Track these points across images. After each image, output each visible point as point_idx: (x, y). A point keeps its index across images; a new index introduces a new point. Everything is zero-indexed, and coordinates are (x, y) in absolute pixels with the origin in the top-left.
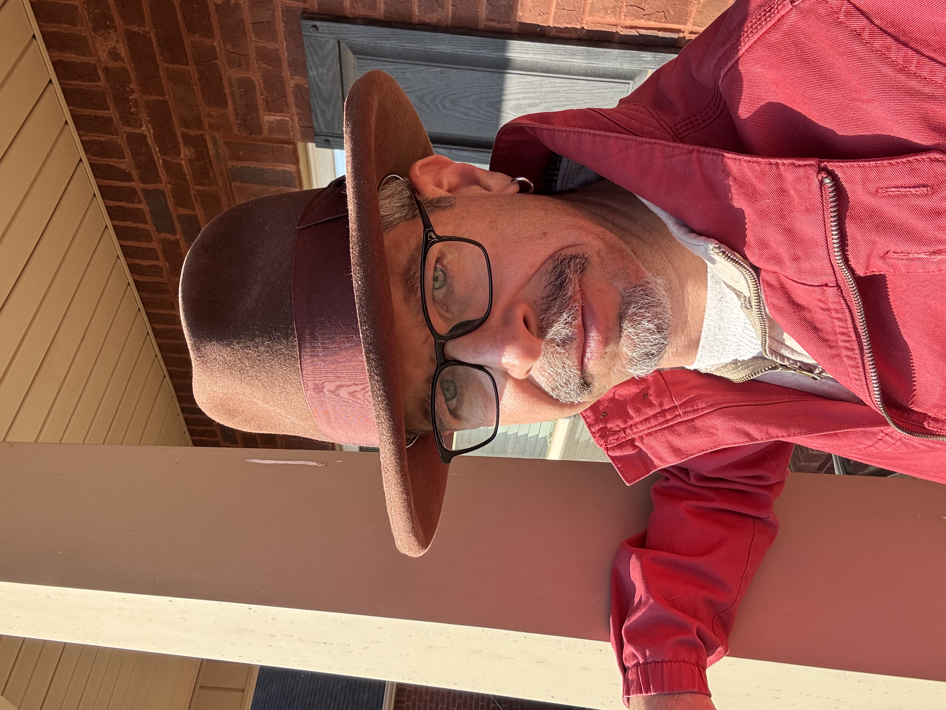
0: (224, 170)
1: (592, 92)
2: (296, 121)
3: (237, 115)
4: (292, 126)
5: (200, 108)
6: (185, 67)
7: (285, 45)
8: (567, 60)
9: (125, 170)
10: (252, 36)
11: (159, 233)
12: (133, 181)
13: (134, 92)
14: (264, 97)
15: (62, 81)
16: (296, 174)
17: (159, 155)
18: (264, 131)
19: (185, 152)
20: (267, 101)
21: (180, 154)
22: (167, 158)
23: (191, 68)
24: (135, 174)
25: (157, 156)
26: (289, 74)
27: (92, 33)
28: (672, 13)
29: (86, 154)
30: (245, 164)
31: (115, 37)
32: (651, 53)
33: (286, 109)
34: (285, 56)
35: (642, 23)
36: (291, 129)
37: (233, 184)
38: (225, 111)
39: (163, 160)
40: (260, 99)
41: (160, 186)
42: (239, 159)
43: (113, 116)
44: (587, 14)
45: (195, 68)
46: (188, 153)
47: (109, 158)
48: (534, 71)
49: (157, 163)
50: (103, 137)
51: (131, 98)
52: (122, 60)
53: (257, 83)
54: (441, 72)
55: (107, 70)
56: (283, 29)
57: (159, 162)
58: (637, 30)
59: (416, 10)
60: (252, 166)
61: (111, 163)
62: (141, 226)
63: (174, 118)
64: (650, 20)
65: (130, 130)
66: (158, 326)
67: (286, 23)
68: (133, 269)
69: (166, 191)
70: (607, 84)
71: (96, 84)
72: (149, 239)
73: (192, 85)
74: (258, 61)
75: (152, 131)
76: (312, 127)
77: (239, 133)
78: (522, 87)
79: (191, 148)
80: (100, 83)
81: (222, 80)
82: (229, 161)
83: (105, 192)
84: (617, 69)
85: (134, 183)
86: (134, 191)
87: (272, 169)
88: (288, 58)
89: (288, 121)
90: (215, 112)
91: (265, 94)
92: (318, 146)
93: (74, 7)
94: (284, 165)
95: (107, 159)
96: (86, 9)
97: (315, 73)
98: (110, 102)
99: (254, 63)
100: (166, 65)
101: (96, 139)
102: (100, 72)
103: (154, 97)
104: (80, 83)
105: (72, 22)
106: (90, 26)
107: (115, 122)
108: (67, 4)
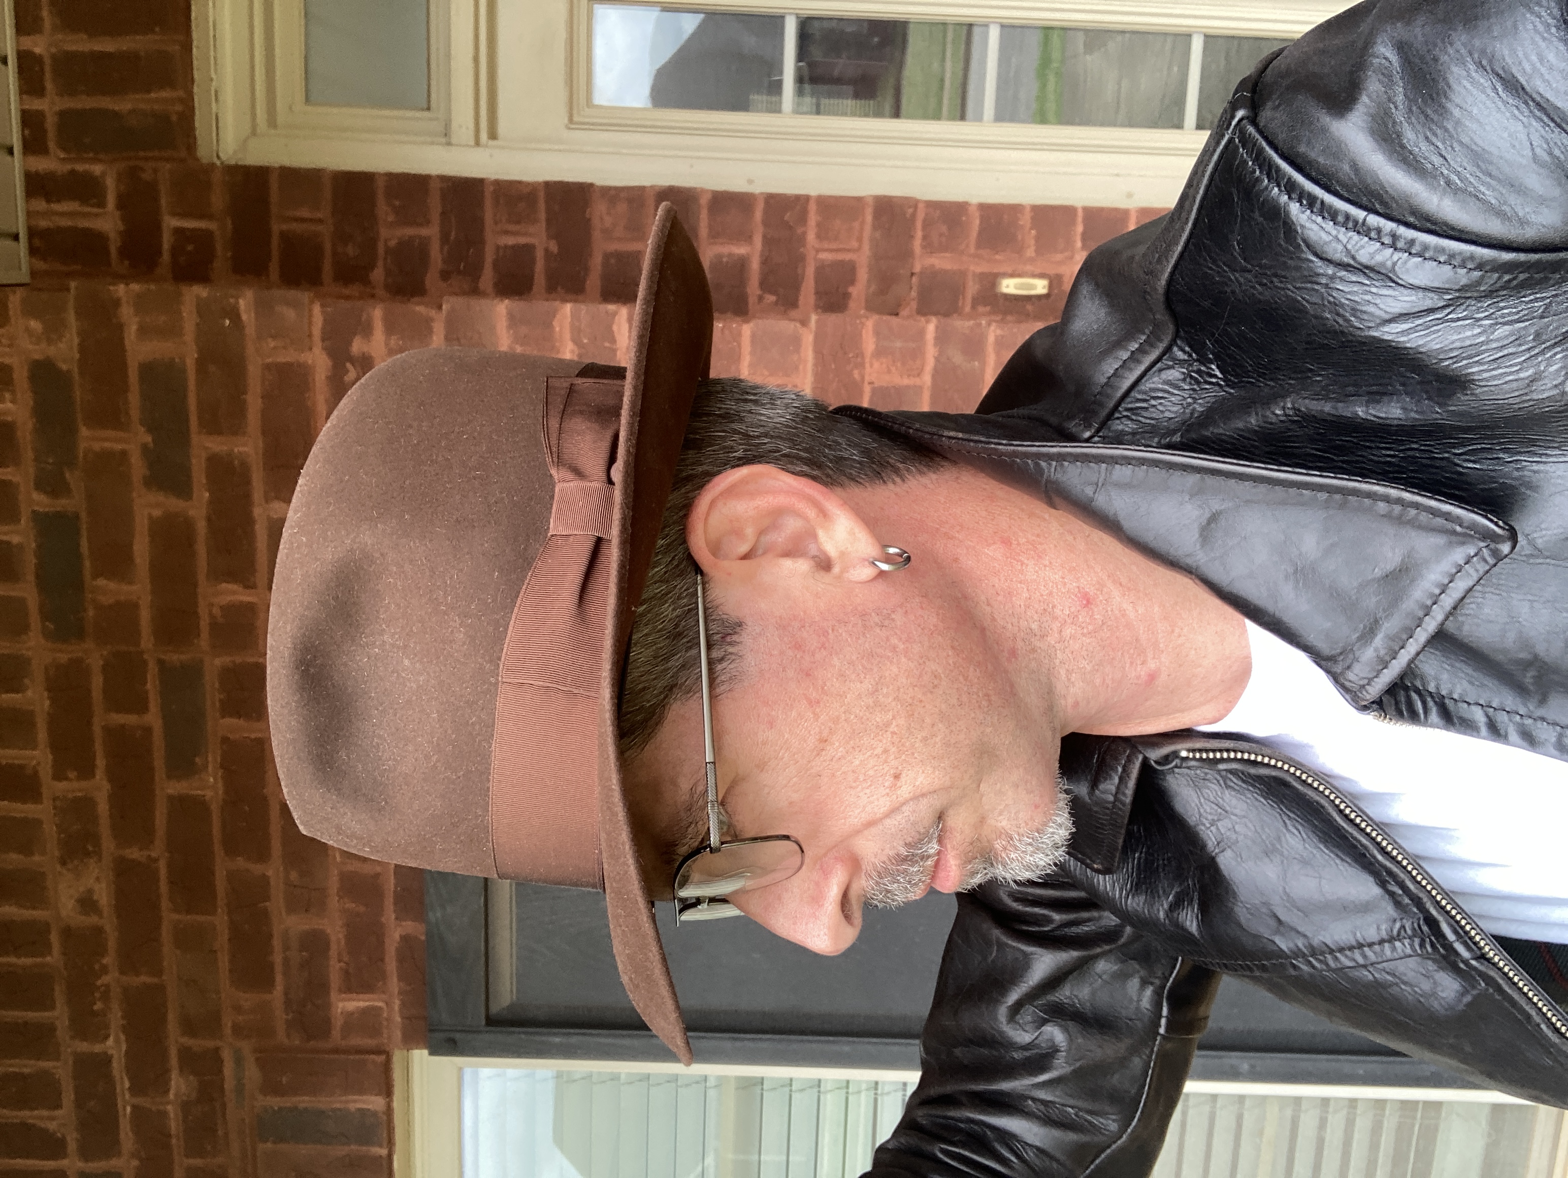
0: (247, 1121)
2: (396, 1008)
3: (288, 1003)
5: (223, 995)
6: (209, 918)
9: (55, 1133)
12: (65, 1156)
13: (106, 973)
14: (342, 964)
16: (385, 1118)
17: (127, 1096)
18: (333, 1032)
19: (179, 1085)
20: (347, 973)
21: (167, 1091)
23: (220, 920)
24: (72, 1140)
25: (124, 1095)
26: (393, 916)
27: (58, 867)
30: (287, 1102)
31: (97, 871)
33: (380, 984)
34: (390, 885)
37: (261, 1147)
38: (267, 997)
39: (134, 1107)
40: (335, 970)
41: (114, 1164)
42: (280, 1091)
43: (57, 1023)
45: (226, 918)
46: (183, 1088)
47: (29, 1111)
49: (121, 1113)
50: (25, 1066)
51: (99, 983)
52: (99, 912)
53: (333, 938)
55: (67, 933)
57: (125, 1112)
60: (302, 1106)
61: (31, 1121)
63: (170, 1017)
65: (83, 1047)
71: (39, 960)
73: (216, 951)
74: (340, 897)
75: (124, 1047)
76: (426, 1018)
77: (286, 1041)
79: (191, 1078)
80: (48, 959)
81: (271, 936)
82: (260, 1097)
85: (64, 1163)
87: (340, 1110)
88: (396, 888)
89: (380, 1008)
90: (248, 999)
91: (346, 959)
92: (433, 1053)
93: (38, 823)
94: (364, 1097)
95: (26, 1113)
96: (56, 825)
97: (439, 915)
98: (59, 994)
99: (334, 902)
100: (176, 917)
101: (17, 1070)
102: (55, 939)
103: (144, 979)
104: (13, 960)
105: (26, 849)
106: (57, 853)
107: (59, 1033)
108: (27, 818)
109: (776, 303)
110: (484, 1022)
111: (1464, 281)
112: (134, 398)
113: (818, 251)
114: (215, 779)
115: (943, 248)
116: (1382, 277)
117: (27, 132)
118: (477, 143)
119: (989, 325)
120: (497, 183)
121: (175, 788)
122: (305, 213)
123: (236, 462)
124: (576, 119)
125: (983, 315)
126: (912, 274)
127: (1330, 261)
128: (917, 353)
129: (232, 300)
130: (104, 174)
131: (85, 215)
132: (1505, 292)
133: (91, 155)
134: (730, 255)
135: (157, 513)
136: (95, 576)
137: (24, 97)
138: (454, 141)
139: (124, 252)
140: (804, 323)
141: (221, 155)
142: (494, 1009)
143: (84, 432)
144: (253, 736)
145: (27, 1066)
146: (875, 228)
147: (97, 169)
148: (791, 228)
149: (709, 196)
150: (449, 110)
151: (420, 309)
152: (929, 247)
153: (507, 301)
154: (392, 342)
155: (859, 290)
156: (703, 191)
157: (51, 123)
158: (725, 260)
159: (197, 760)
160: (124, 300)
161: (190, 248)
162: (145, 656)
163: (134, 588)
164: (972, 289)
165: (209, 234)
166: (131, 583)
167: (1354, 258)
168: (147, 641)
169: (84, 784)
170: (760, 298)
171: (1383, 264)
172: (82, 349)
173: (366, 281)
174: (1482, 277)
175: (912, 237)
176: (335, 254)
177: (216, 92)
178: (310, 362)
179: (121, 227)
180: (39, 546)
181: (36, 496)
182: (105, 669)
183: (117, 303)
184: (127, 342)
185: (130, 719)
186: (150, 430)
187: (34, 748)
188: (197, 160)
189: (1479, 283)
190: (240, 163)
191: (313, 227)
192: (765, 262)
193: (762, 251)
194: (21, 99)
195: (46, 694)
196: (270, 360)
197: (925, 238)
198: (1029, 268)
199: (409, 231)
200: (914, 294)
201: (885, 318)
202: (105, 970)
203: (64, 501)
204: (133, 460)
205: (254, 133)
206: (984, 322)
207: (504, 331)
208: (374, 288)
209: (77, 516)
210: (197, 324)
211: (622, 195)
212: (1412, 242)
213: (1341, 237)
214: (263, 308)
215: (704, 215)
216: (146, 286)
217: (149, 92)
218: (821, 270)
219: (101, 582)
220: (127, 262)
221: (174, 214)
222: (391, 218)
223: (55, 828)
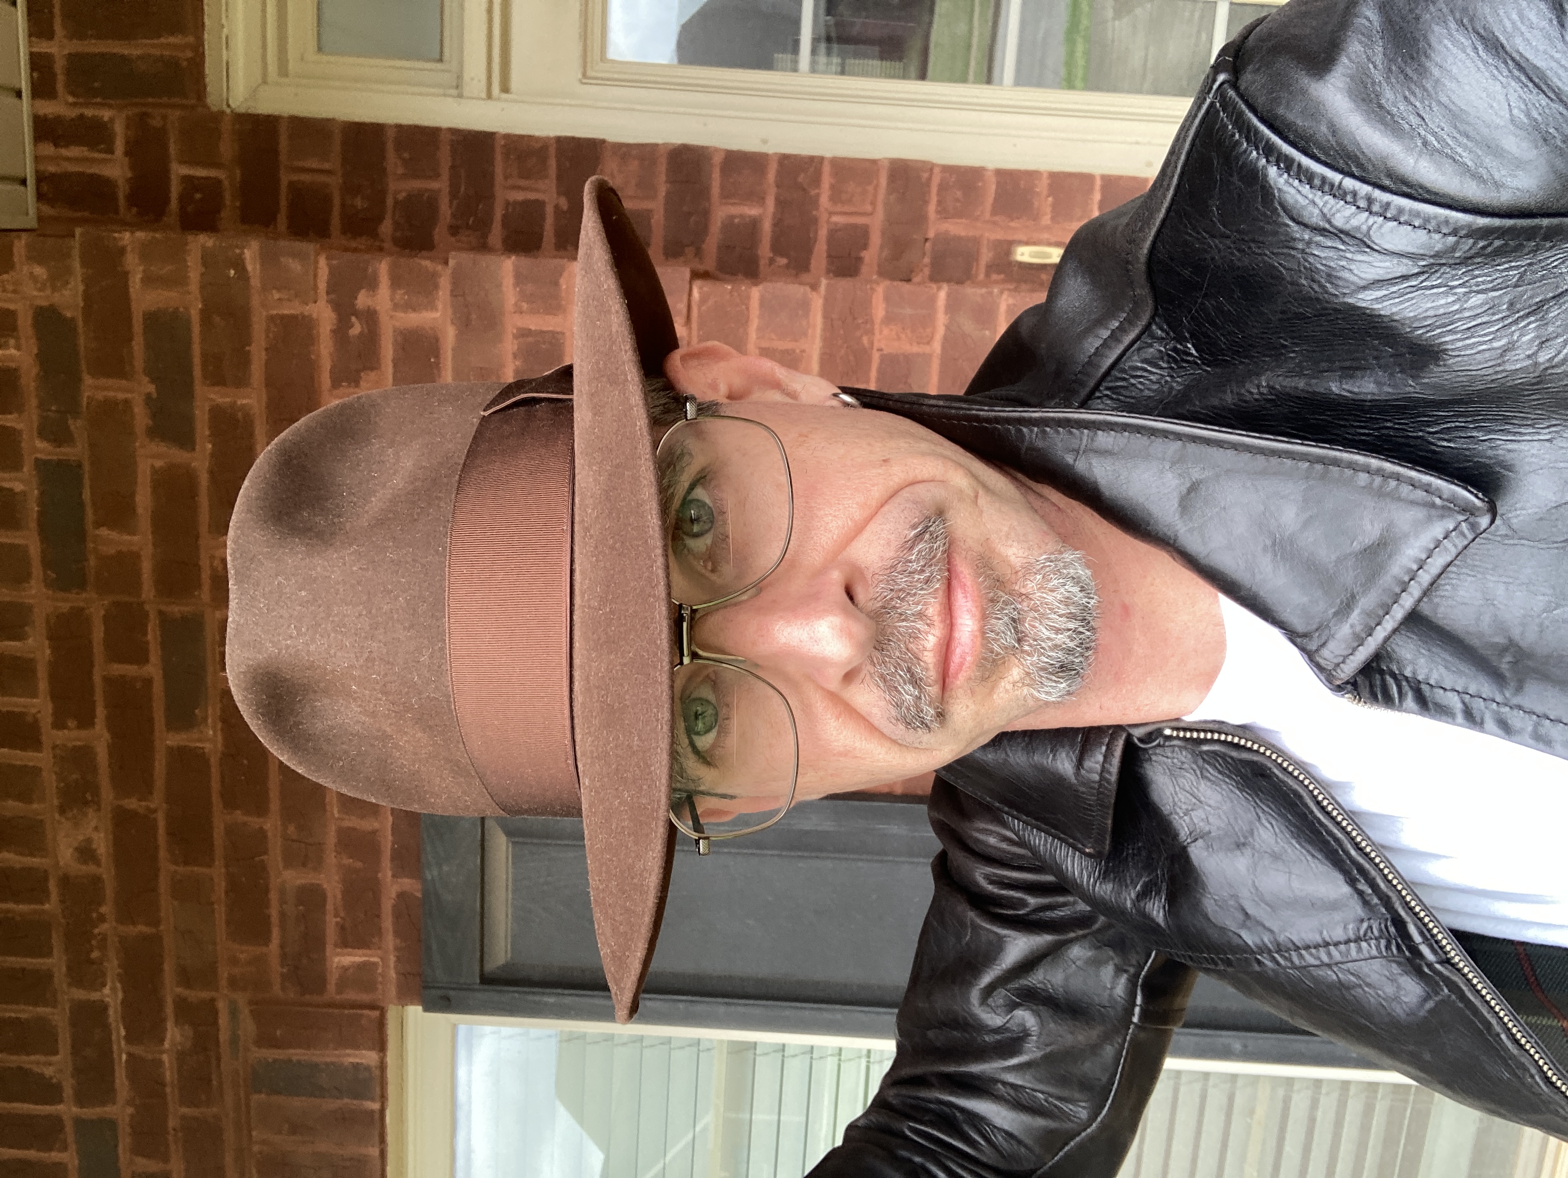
0: (241, 1073)
2: (392, 964)
3: (284, 956)
4: (382, 975)
5: (219, 947)
6: (206, 870)
7: (390, 824)
9: (51, 1078)
10: (335, 809)
12: (61, 1101)
13: (104, 922)
14: (338, 919)
16: (377, 1073)
17: (123, 1043)
18: (329, 987)
19: (174, 1035)
20: (342, 928)
21: (162, 1041)
22: (138, 1050)
23: (218, 873)
24: (68, 1086)
25: (119, 1043)
26: (389, 874)
27: (57, 816)
30: (282, 1054)
31: (95, 820)
33: (374, 940)
34: (387, 842)
37: (255, 1097)
38: (264, 949)
39: (129, 1055)
40: (331, 923)
41: (109, 1111)
42: (275, 1044)
43: (55, 970)
45: (223, 870)
46: (178, 1038)
47: (26, 1056)
49: (116, 1061)
50: (23, 1012)
51: (96, 931)
52: (97, 861)
53: (329, 895)
55: (65, 881)
57: (121, 1059)
60: (294, 1058)
61: (27, 1066)
63: (166, 967)
65: (80, 994)
69: (119, 1121)
71: (37, 907)
73: (213, 903)
74: (338, 853)
75: (120, 995)
76: (420, 975)
77: (281, 994)
79: (186, 1027)
80: (47, 906)
81: (267, 891)
82: (254, 1049)
85: (61, 1107)
86: (57, 1123)
87: (333, 1063)
88: (393, 845)
89: (375, 964)
90: (245, 952)
91: (342, 914)
92: (427, 1009)
93: (36, 771)
94: (357, 1052)
95: (24, 1058)
96: (56, 773)
97: (435, 873)
98: (57, 941)
99: (331, 858)
100: (173, 868)
101: (13, 1015)
102: (52, 886)
103: (142, 928)
104: (11, 906)
105: (25, 796)
106: (56, 802)
107: (56, 980)
108: (26, 766)
109: (787, 266)
110: (478, 981)
111: (1439, 247)
112: (138, 346)
113: (831, 214)
114: (215, 731)
115: (959, 214)
116: (1355, 242)
117: (35, 75)
118: (489, 96)
119: (1002, 292)
120: (507, 137)
121: (175, 740)
122: (313, 164)
123: (240, 414)
124: (590, 73)
125: (996, 282)
126: (926, 240)
127: (1306, 226)
128: (928, 320)
129: (237, 251)
130: (112, 120)
131: (93, 160)
132: (1479, 260)
133: (99, 100)
134: (742, 216)
135: (159, 464)
136: (98, 525)
137: (33, 39)
138: (465, 94)
139: (133, 199)
140: (814, 287)
141: (231, 102)
142: (489, 967)
143: (88, 380)
145: (25, 1012)
146: (891, 190)
147: (106, 114)
148: (804, 190)
149: (723, 155)
150: (461, 64)
151: (427, 263)
152: (944, 213)
153: (513, 257)
154: (398, 297)
155: (871, 255)
156: (717, 150)
157: (59, 66)
158: (736, 221)
159: (197, 712)
160: (129, 249)
161: (198, 196)
162: (147, 607)
163: (136, 538)
164: (986, 256)
165: (218, 182)
166: (133, 533)
167: (1329, 222)
168: (148, 591)
169: (83, 733)
170: (772, 261)
171: (1358, 228)
172: (87, 297)
173: (373, 234)
174: (1457, 243)
175: (926, 202)
176: (343, 205)
177: (227, 38)
178: (315, 316)
179: (129, 175)
180: (42, 493)
181: (40, 444)
182: (106, 619)
183: (122, 251)
184: (131, 290)
185: (130, 670)
186: (152, 381)
187: (34, 695)
188: (209, 108)
189: (1453, 249)
190: (250, 111)
191: (322, 178)
192: (775, 225)
193: (774, 214)
194: (30, 42)
195: (47, 642)
196: (275, 312)
197: (939, 203)
198: (1045, 236)
199: (417, 184)
200: (927, 260)
201: (895, 283)
202: (102, 919)
203: (65, 450)
204: (136, 410)
205: (265, 82)
206: (996, 290)
207: (511, 287)
208: (383, 241)
209: (80, 466)
210: (202, 274)
211: (634, 152)
212: (1388, 204)
213: (1317, 200)
214: (268, 259)
215: (716, 176)
216: (151, 234)
217: (160, 37)
218: (833, 233)
219: (104, 532)
220: (134, 210)
221: (182, 162)
222: (400, 171)
223: (54, 777)
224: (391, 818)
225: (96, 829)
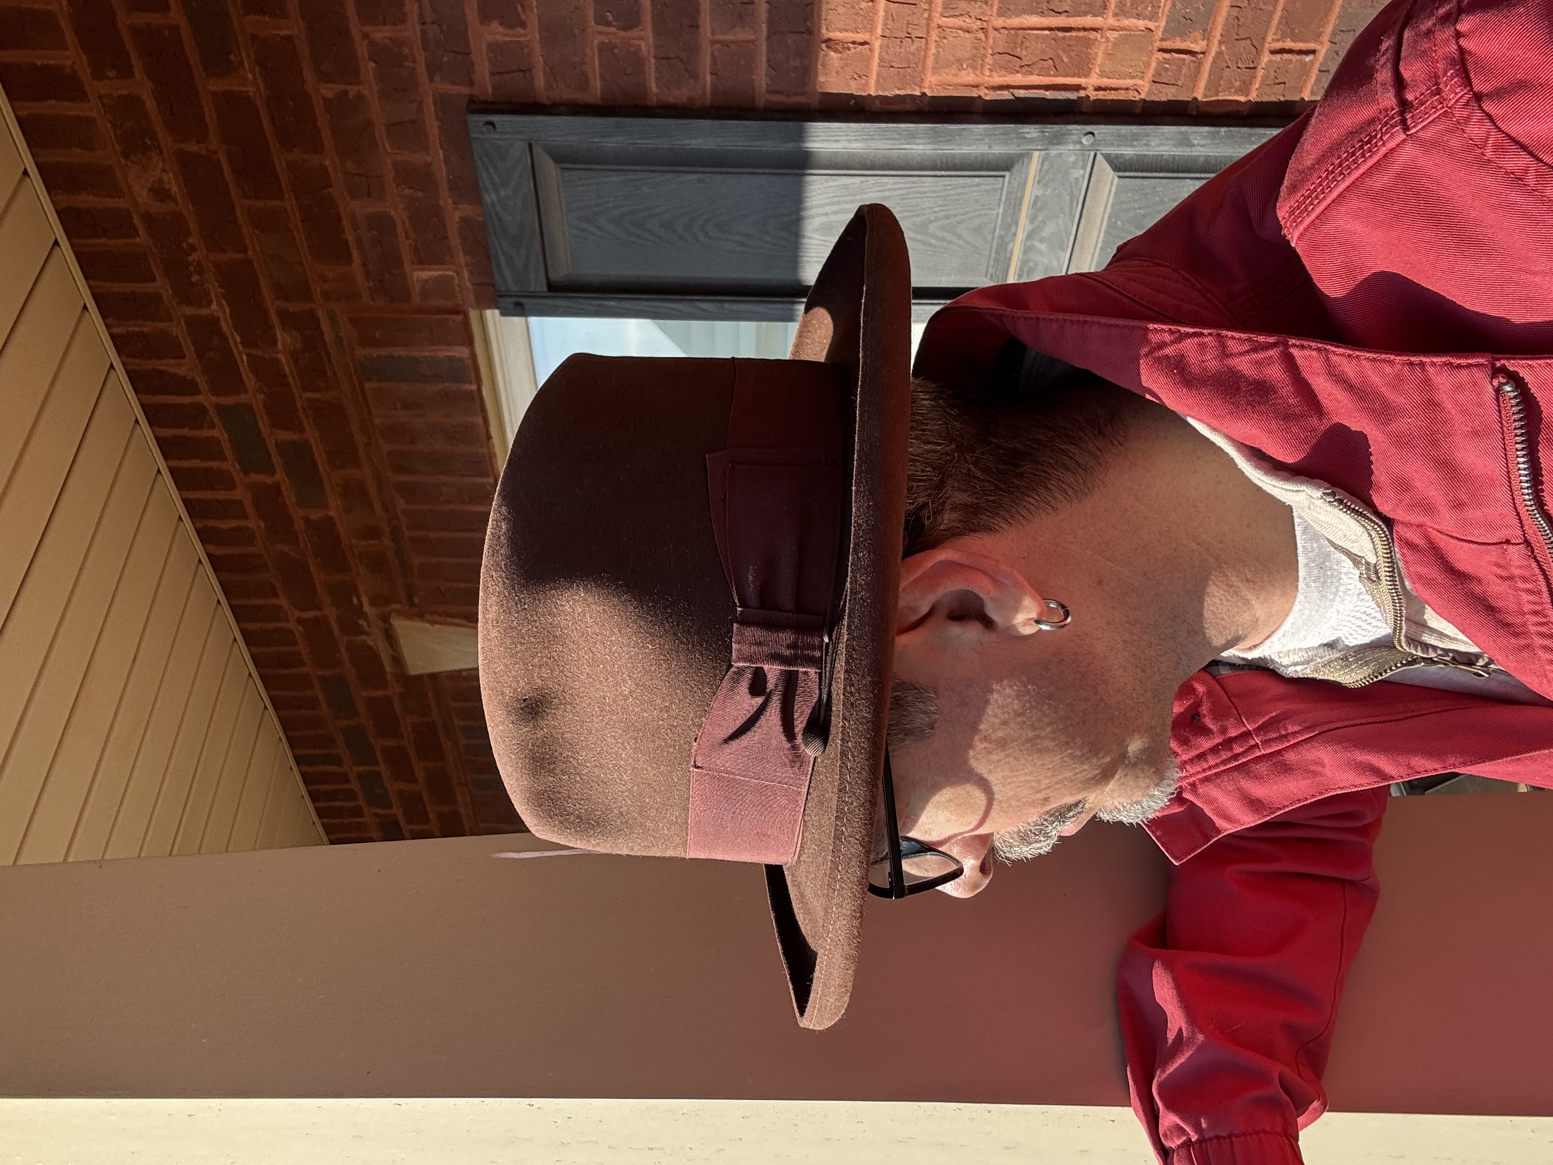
0: (351, 364)
1: (944, 193)
2: (466, 277)
3: (367, 274)
4: (459, 285)
5: (307, 267)
6: (278, 203)
7: (442, 156)
8: (902, 147)
9: (185, 376)
10: (387, 146)
11: (246, 473)
12: (199, 393)
13: (195, 250)
14: (410, 241)
15: (74, 240)
16: (470, 362)
17: (241, 348)
18: (413, 296)
19: (284, 339)
20: (416, 248)
21: (276, 343)
22: (255, 352)
23: (289, 204)
24: (202, 381)
25: (238, 350)
26: (450, 201)
27: (123, 161)
28: (1066, 60)
29: (120, 356)
30: (384, 352)
31: (161, 163)
32: (1036, 126)
33: (448, 258)
34: (442, 173)
35: (1018, 79)
36: (458, 289)
37: (367, 385)
38: (348, 268)
39: (248, 355)
40: (405, 246)
41: (243, 398)
42: (375, 344)
43: (161, 291)
44: (929, 71)
45: (294, 203)
46: (289, 341)
47: (159, 358)
48: (849, 169)
49: (239, 362)
50: (144, 326)
51: (190, 259)
52: (174, 200)
53: (398, 220)
54: (699, 181)
55: (148, 218)
56: (436, 130)
57: (242, 360)
58: (1011, 90)
59: (654, 86)
60: (396, 354)
61: (162, 368)
62: (215, 464)
63: (262, 284)
64: (1031, 73)
65: (190, 311)
66: (251, 626)
67: (441, 120)
68: (205, 535)
69: (254, 405)
70: (968, 180)
71: (131, 241)
72: (231, 486)
73: (292, 231)
74: (399, 185)
75: (228, 311)
76: (493, 285)
77: (372, 304)
78: (832, 195)
79: (294, 332)
80: (138, 240)
81: (340, 219)
82: (358, 348)
83: (154, 415)
84: (982, 154)
85: (201, 396)
86: (201, 410)
87: (430, 357)
88: (448, 176)
89: (452, 277)
90: (331, 271)
91: (413, 236)
92: (504, 314)
93: (90, 121)
94: (451, 348)
95: (156, 361)
96: (109, 121)
97: (494, 198)
98: (156, 269)
99: (392, 189)
100: (247, 202)
101: (137, 329)
102: (138, 223)
103: (230, 255)
104: (103, 240)
105: (87, 145)
106: (117, 146)
107: (165, 299)
108: (78, 116)
110: (545, 289)
114: (254, 75)
121: (217, 86)
142: (555, 276)
144: (283, 33)
145: (147, 328)
159: (232, 57)
169: (125, 83)
185: (155, 19)
187: (65, 48)
202: (193, 248)
223: (108, 124)
224: (441, 152)
225: (164, 170)
